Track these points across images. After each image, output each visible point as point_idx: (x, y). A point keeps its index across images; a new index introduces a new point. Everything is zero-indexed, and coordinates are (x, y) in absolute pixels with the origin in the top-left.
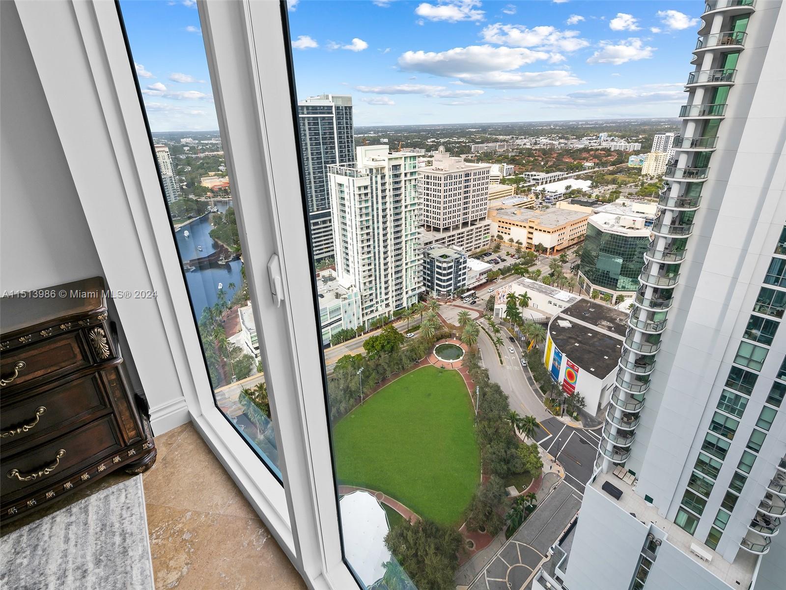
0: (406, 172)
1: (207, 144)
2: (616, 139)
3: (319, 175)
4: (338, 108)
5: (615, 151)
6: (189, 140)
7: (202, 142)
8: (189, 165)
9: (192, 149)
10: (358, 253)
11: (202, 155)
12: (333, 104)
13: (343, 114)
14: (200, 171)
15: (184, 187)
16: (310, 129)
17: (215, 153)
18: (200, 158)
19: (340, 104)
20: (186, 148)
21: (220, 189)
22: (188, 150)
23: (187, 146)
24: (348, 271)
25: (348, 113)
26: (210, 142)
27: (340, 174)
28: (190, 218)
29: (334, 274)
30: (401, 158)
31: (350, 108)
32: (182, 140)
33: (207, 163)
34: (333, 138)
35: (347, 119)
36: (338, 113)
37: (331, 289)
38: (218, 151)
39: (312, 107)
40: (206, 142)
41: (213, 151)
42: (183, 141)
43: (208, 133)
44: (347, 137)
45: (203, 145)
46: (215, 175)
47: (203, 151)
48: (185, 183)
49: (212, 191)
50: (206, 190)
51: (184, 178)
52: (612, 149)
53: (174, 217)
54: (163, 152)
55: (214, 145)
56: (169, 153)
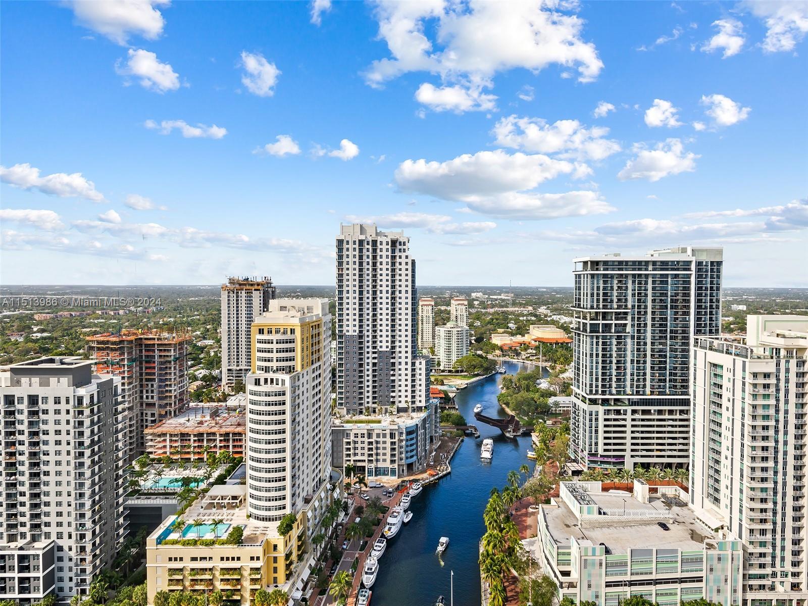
1: (496, 300)
3: (661, 347)
4: (699, 264)
6: (479, 295)
7: (491, 297)
8: (478, 319)
9: (482, 303)
10: (742, 476)
11: (492, 311)
12: (693, 259)
13: (707, 271)
14: (490, 326)
15: (473, 342)
16: (654, 289)
17: (505, 309)
18: (490, 314)
19: (704, 258)
20: (476, 303)
21: (511, 348)
22: (478, 305)
23: (478, 300)
24: (717, 500)
25: (715, 270)
26: (499, 297)
27: (716, 350)
28: (477, 375)
29: (683, 496)
31: (719, 263)
32: (473, 294)
33: (497, 319)
34: (689, 301)
35: (712, 277)
36: (699, 270)
37: (680, 519)
38: (507, 307)
39: (662, 262)
40: (496, 297)
41: (503, 307)
42: (474, 295)
43: (497, 288)
44: (711, 301)
45: (492, 300)
46: (504, 333)
47: (493, 306)
48: (474, 338)
49: (501, 349)
50: (495, 347)
51: (473, 332)
53: (462, 371)
54: (462, 304)
55: (503, 300)
56: (467, 307)
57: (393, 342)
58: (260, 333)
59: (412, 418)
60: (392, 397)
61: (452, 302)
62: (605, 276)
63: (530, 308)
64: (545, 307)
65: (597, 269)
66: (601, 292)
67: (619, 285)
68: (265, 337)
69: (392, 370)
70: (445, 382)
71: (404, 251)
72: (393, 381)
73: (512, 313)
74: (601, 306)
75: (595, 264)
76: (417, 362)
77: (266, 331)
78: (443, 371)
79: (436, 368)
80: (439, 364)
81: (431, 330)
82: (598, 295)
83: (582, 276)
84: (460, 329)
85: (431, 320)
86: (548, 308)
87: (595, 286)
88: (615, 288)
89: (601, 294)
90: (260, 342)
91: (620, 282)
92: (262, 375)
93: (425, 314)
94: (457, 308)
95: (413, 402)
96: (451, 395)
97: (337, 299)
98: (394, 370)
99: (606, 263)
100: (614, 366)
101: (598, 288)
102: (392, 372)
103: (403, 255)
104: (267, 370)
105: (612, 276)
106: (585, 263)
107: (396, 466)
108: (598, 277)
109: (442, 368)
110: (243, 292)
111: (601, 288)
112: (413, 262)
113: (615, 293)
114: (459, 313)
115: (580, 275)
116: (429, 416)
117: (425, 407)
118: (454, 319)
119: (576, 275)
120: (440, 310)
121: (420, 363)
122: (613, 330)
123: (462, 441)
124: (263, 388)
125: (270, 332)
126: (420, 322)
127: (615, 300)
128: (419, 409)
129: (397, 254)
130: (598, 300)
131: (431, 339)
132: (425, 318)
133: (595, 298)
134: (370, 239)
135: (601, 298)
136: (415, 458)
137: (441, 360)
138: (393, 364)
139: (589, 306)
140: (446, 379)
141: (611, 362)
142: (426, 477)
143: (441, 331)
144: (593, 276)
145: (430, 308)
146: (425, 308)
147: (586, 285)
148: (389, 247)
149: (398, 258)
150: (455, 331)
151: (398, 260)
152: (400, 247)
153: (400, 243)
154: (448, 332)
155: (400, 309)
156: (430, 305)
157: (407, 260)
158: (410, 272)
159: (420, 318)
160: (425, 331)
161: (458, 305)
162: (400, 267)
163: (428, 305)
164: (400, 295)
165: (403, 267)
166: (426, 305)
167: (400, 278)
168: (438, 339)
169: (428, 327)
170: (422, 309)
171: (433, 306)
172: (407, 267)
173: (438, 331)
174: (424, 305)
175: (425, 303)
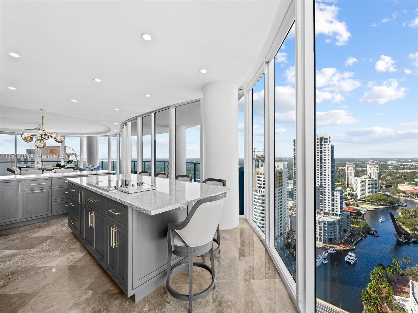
11: (402, 171)
14: (398, 180)
15: (384, 187)
21: (412, 193)
23: (392, 165)
26: (410, 164)
28: (383, 205)
32: (388, 162)
33: (405, 176)
38: (416, 169)
40: (407, 164)
41: (412, 169)
45: (404, 165)
46: (409, 184)
47: (403, 169)
48: (385, 185)
49: (405, 193)
50: (400, 191)
51: (384, 182)
53: (372, 202)
54: (374, 167)
56: (378, 168)
57: (321, 182)
58: (258, 174)
59: (331, 218)
60: (321, 207)
61: (368, 165)
68: (260, 176)
69: (321, 195)
70: (360, 205)
71: (327, 142)
72: (322, 200)
76: (335, 193)
77: (260, 174)
78: (359, 200)
79: (355, 198)
80: (357, 196)
81: (352, 179)
84: (371, 180)
85: (353, 174)
90: (258, 177)
92: (258, 189)
93: (349, 171)
94: (372, 169)
95: (333, 211)
96: (362, 212)
97: (294, 163)
98: (322, 195)
102: (321, 196)
103: (327, 144)
104: (260, 187)
107: (322, 238)
109: (358, 198)
110: (261, 160)
112: (332, 147)
114: (372, 171)
116: (342, 219)
117: (340, 215)
118: (369, 175)
121: (337, 193)
123: (366, 236)
124: (258, 194)
125: (261, 174)
126: (346, 175)
128: (336, 215)
129: (323, 143)
132: (349, 173)
136: (333, 237)
137: (358, 194)
138: (322, 192)
140: (361, 204)
142: (339, 247)
143: (358, 180)
145: (352, 168)
148: (319, 141)
149: (323, 145)
150: (367, 180)
151: (324, 146)
152: (325, 140)
153: (325, 139)
154: (362, 181)
155: (325, 168)
156: (352, 167)
157: (328, 146)
158: (330, 151)
159: (346, 173)
160: (349, 179)
161: (372, 167)
162: (325, 149)
163: (351, 167)
164: (325, 162)
165: (327, 149)
166: (350, 167)
167: (325, 154)
168: (356, 184)
169: (351, 177)
170: (347, 169)
171: (354, 168)
172: (328, 149)
173: (356, 180)
174: (349, 167)
175: (349, 166)
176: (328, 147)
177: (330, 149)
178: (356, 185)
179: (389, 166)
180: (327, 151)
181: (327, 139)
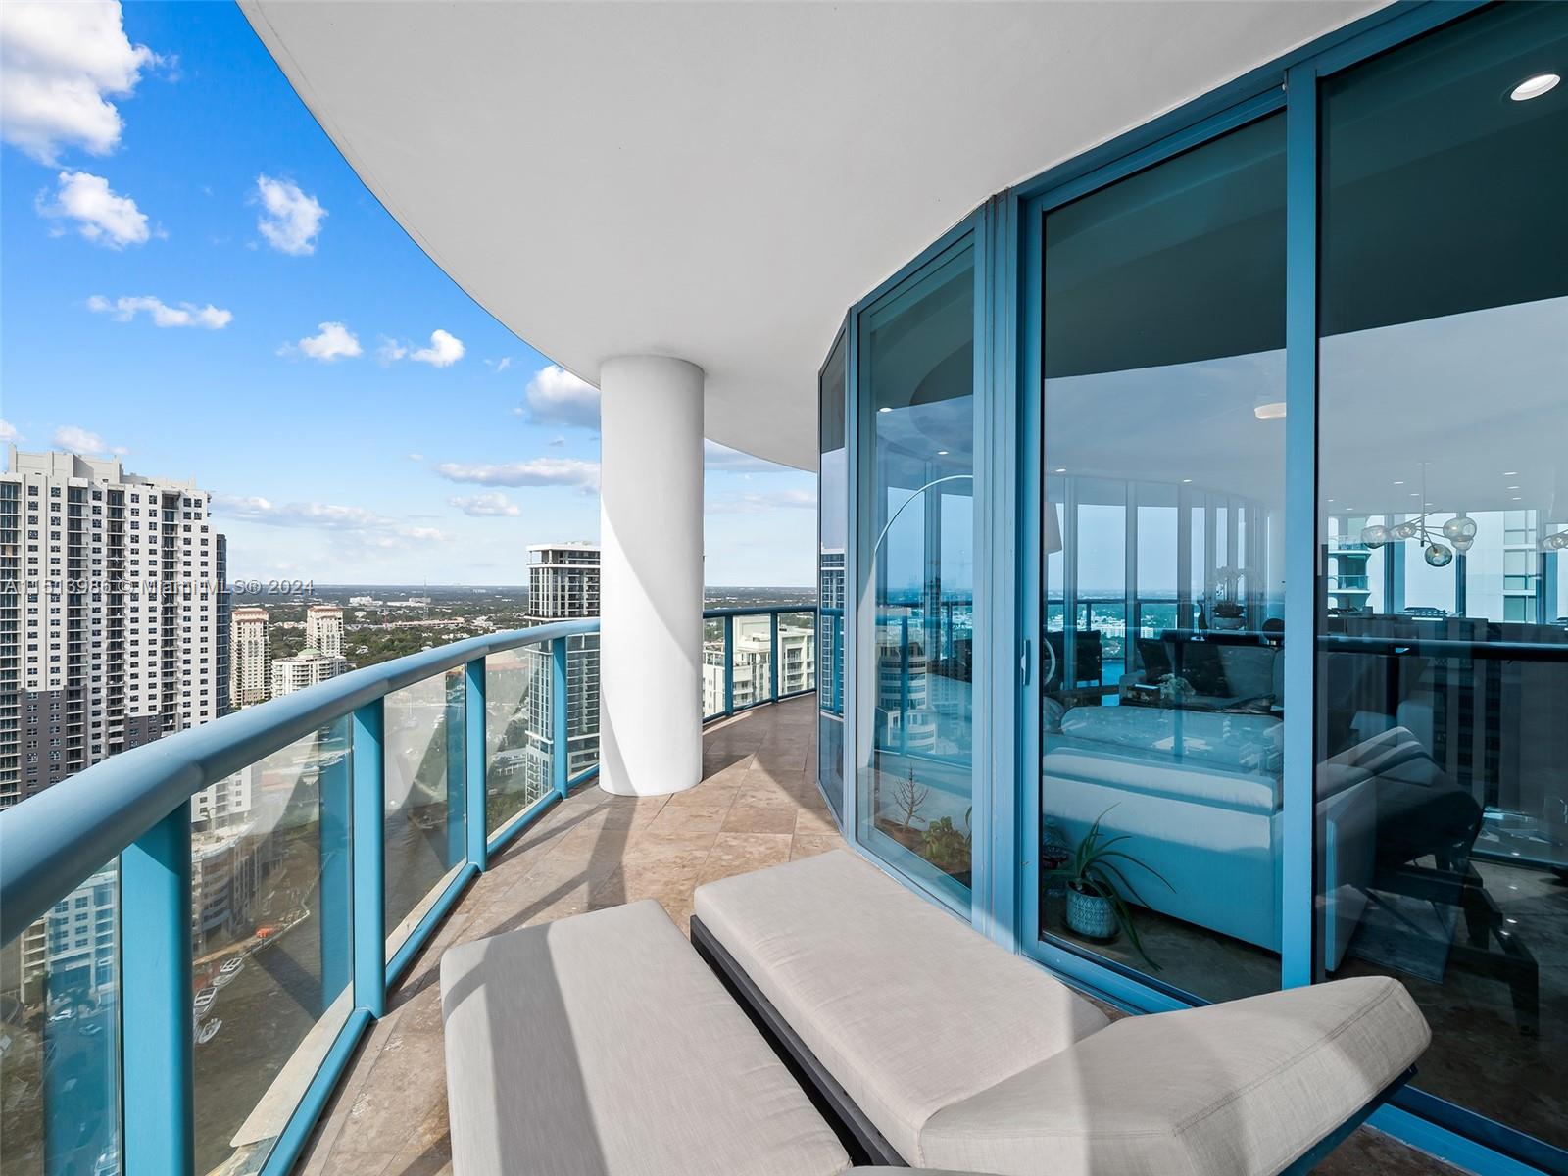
0: (809, 660)
1: (399, 608)
2: (1110, 620)
5: (1113, 638)
6: (366, 600)
7: (389, 603)
8: (364, 642)
9: (373, 616)
11: (390, 626)
14: (387, 653)
17: (415, 623)
18: (386, 632)
20: (359, 614)
22: (362, 618)
23: (362, 610)
26: (404, 604)
30: (803, 637)
32: (352, 600)
33: (401, 641)
38: (419, 620)
40: (398, 604)
41: (411, 619)
42: (354, 601)
43: (401, 589)
45: (393, 608)
47: (392, 619)
52: (1109, 636)
54: (331, 618)
55: (412, 609)
56: (341, 621)
57: (167, 697)
61: (309, 613)
62: (572, 571)
63: (460, 620)
64: (484, 618)
65: (561, 562)
66: (567, 593)
67: (590, 584)
71: (198, 516)
73: (430, 629)
74: (567, 614)
75: (559, 555)
81: (260, 668)
82: (563, 597)
83: (541, 570)
84: (326, 662)
85: (261, 649)
86: (488, 620)
87: (559, 584)
88: (586, 588)
89: (567, 597)
91: (591, 579)
93: (245, 639)
94: (320, 625)
95: (221, 809)
99: (572, 553)
100: (585, 694)
101: (563, 588)
103: (196, 525)
105: (581, 572)
106: (545, 553)
108: (562, 573)
111: (567, 588)
112: (221, 541)
113: (585, 595)
114: (324, 633)
115: (537, 570)
117: (251, 812)
118: (315, 644)
119: (532, 569)
120: (282, 629)
122: (583, 646)
126: (234, 655)
127: (586, 604)
128: (237, 819)
129: (179, 521)
130: (563, 605)
131: (260, 684)
132: (245, 647)
133: (559, 601)
134: (104, 488)
135: (567, 601)
136: (227, 914)
139: (550, 614)
141: (581, 689)
143: (285, 667)
144: (555, 571)
145: (259, 627)
146: (246, 627)
147: (546, 583)
148: (158, 507)
149: (180, 530)
150: (316, 665)
151: (181, 533)
152: (187, 509)
153: (187, 502)
154: (300, 669)
155: (188, 630)
156: (258, 620)
157: (204, 536)
158: (212, 559)
159: (234, 646)
160: (246, 669)
161: (323, 618)
162: (187, 548)
163: (255, 621)
164: (187, 603)
165: (196, 547)
166: (250, 621)
167: (187, 569)
168: (279, 683)
169: (253, 662)
170: (240, 629)
171: (265, 623)
172: (204, 548)
173: (279, 668)
174: (245, 621)
175: (246, 617)
176: (204, 542)
177: (212, 548)
178: (279, 687)
179: (357, 614)
180: (196, 558)
181: (198, 503)
